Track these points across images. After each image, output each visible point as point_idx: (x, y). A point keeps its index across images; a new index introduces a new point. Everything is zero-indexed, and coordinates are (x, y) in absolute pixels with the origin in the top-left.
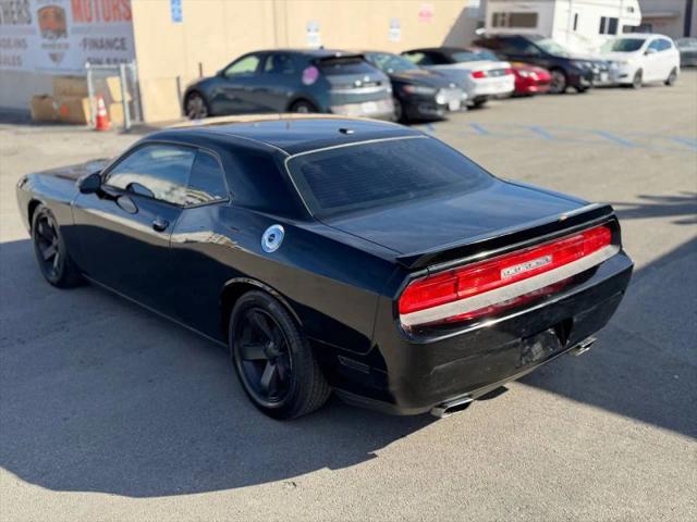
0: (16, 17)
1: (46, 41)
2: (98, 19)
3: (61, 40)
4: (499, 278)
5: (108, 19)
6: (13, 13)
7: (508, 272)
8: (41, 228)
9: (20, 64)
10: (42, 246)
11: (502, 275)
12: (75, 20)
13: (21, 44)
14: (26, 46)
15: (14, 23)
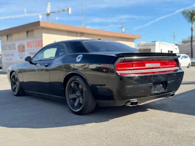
0: (12, 48)
1: (19, 54)
2: (34, 47)
3: (23, 53)
4: (145, 66)
5: (36, 47)
6: (11, 47)
7: (148, 65)
8: (13, 80)
9: (12, 60)
10: (13, 85)
11: (146, 65)
12: (27, 47)
13: (13, 55)
14: (14, 55)
15: (11, 49)
